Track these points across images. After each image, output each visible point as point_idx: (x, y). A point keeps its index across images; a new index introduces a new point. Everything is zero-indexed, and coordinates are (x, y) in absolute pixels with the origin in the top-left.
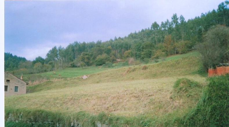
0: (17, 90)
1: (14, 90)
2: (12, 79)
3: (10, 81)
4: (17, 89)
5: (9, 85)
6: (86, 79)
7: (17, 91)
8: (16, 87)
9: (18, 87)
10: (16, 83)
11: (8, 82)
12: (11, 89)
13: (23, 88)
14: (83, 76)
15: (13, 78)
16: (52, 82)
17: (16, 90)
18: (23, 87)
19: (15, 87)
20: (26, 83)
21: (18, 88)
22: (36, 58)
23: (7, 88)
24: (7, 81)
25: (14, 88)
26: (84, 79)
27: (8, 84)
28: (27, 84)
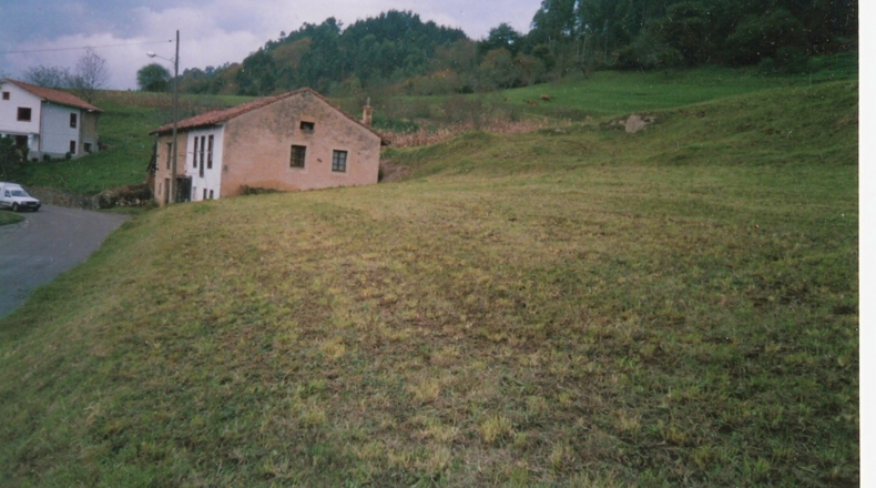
0: (345, 166)
1: (330, 167)
2: (321, 117)
3: (316, 127)
4: (341, 162)
5: (312, 144)
6: (640, 132)
7: (344, 171)
8: (339, 152)
9: (346, 152)
10: (340, 138)
11: (308, 129)
12: (319, 160)
13: (368, 157)
14: (625, 118)
15: (329, 116)
16: (488, 140)
17: (338, 165)
18: (367, 152)
19: (335, 151)
20: (379, 140)
21: (345, 159)
22: (493, 32)
23: (304, 154)
24: (302, 127)
25: (329, 158)
26: (629, 135)
27: (306, 138)
28: (383, 144)
